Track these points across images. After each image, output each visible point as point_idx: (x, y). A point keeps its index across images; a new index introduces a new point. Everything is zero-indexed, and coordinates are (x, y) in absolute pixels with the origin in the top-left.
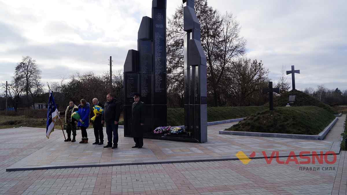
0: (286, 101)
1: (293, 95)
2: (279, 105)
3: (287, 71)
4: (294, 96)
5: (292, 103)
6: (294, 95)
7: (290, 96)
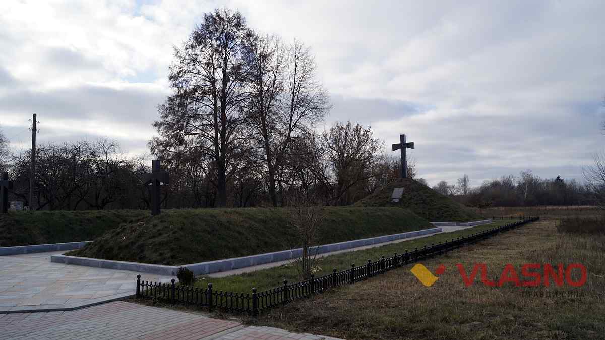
0: (387, 198)
1: (400, 187)
2: (374, 205)
3: (393, 145)
4: (402, 189)
5: (397, 201)
6: (403, 187)
7: (396, 190)
